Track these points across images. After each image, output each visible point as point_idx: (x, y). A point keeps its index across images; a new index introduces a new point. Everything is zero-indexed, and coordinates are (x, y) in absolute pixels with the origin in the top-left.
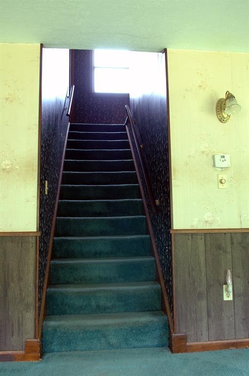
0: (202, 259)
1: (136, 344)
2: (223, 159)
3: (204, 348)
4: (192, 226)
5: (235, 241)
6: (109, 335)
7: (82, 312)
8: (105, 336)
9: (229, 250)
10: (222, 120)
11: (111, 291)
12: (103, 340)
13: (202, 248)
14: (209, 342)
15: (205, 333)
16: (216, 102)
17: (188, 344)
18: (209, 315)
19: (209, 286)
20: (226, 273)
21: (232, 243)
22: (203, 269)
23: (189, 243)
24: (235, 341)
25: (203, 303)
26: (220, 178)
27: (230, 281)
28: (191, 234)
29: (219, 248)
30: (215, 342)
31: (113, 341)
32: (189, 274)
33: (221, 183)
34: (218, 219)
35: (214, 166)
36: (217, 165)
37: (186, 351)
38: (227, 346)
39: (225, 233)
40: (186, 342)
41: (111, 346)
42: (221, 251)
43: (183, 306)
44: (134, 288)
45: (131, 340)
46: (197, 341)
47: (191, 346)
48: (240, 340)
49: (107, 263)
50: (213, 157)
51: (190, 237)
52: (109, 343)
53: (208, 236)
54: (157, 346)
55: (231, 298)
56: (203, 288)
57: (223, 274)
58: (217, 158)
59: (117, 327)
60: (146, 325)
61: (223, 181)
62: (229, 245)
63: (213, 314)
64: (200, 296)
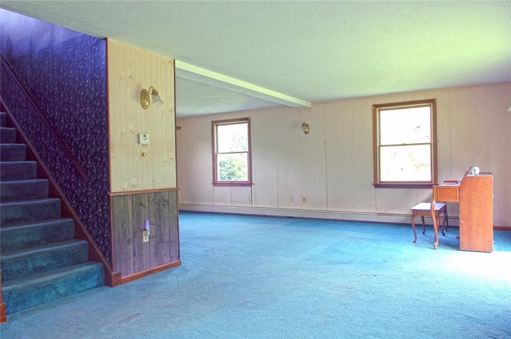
0: (130, 214)
1: (79, 289)
2: (145, 138)
3: (132, 279)
4: (124, 189)
5: (150, 199)
6: (58, 287)
7: (19, 276)
8: (55, 288)
9: (147, 205)
10: (144, 106)
11: (46, 252)
12: (53, 292)
13: (130, 206)
14: (135, 274)
15: (132, 268)
16: (140, 91)
17: (122, 278)
18: (134, 254)
19: (135, 234)
20: (145, 222)
21: (149, 201)
22: (131, 221)
23: (122, 202)
24: (150, 269)
25: (131, 247)
26: (142, 152)
27: (148, 227)
28: (123, 196)
29: (141, 204)
30: (138, 273)
31: (62, 291)
32: (122, 226)
33: (143, 156)
34: (140, 183)
35: (139, 142)
36: (141, 142)
37: (121, 284)
38: (145, 274)
39: (144, 194)
40: (121, 277)
41: (60, 296)
42: (142, 207)
43: (118, 251)
44: (66, 246)
45: (76, 286)
46: (127, 275)
47: (124, 279)
48: (153, 269)
49: (30, 228)
50: (138, 136)
51: (123, 198)
52: (58, 293)
53: (134, 196)
54: (96, 287)
55: (148, 240)
56: (130, 236)
57: (143, 223)
58: (141, 136)
59: (65, 278)
60: (87, 272)
61: (144, 155)
62: (147, 202)
63: (137, 253)
64: (129, 242)
